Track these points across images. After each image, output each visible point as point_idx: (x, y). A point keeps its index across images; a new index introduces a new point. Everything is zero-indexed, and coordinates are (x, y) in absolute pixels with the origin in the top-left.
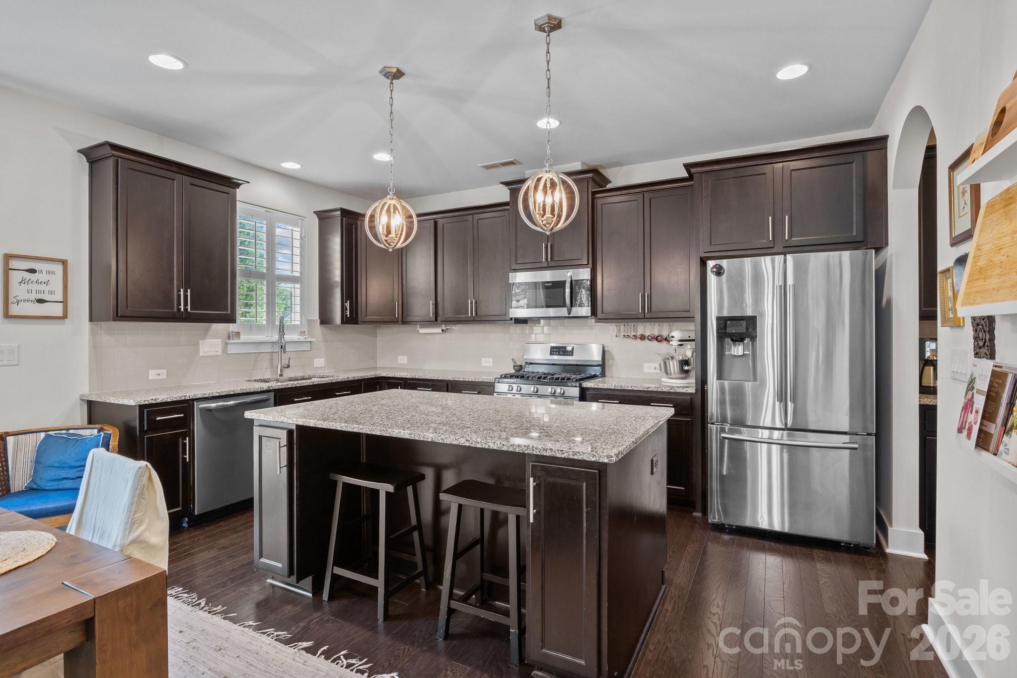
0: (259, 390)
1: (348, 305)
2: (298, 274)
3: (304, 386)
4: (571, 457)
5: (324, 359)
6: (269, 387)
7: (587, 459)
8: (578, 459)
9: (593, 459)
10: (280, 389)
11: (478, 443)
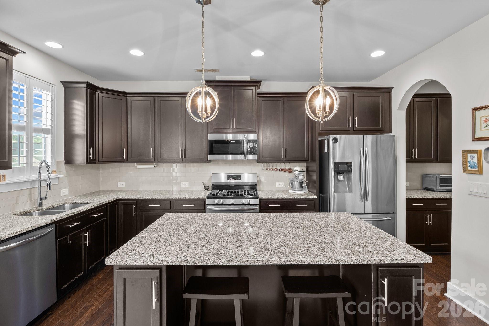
0: (45, 224)
1: (91, 150)
2: (49, 127)
3: (75, 214)
4: (409, 262)
5: (67, 189)
6: (52, 220)
7: (419, 262)
8: (413, 263)
9: (422, 262)
10: (60, 220)
11: (346, 261)
